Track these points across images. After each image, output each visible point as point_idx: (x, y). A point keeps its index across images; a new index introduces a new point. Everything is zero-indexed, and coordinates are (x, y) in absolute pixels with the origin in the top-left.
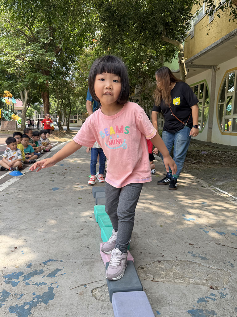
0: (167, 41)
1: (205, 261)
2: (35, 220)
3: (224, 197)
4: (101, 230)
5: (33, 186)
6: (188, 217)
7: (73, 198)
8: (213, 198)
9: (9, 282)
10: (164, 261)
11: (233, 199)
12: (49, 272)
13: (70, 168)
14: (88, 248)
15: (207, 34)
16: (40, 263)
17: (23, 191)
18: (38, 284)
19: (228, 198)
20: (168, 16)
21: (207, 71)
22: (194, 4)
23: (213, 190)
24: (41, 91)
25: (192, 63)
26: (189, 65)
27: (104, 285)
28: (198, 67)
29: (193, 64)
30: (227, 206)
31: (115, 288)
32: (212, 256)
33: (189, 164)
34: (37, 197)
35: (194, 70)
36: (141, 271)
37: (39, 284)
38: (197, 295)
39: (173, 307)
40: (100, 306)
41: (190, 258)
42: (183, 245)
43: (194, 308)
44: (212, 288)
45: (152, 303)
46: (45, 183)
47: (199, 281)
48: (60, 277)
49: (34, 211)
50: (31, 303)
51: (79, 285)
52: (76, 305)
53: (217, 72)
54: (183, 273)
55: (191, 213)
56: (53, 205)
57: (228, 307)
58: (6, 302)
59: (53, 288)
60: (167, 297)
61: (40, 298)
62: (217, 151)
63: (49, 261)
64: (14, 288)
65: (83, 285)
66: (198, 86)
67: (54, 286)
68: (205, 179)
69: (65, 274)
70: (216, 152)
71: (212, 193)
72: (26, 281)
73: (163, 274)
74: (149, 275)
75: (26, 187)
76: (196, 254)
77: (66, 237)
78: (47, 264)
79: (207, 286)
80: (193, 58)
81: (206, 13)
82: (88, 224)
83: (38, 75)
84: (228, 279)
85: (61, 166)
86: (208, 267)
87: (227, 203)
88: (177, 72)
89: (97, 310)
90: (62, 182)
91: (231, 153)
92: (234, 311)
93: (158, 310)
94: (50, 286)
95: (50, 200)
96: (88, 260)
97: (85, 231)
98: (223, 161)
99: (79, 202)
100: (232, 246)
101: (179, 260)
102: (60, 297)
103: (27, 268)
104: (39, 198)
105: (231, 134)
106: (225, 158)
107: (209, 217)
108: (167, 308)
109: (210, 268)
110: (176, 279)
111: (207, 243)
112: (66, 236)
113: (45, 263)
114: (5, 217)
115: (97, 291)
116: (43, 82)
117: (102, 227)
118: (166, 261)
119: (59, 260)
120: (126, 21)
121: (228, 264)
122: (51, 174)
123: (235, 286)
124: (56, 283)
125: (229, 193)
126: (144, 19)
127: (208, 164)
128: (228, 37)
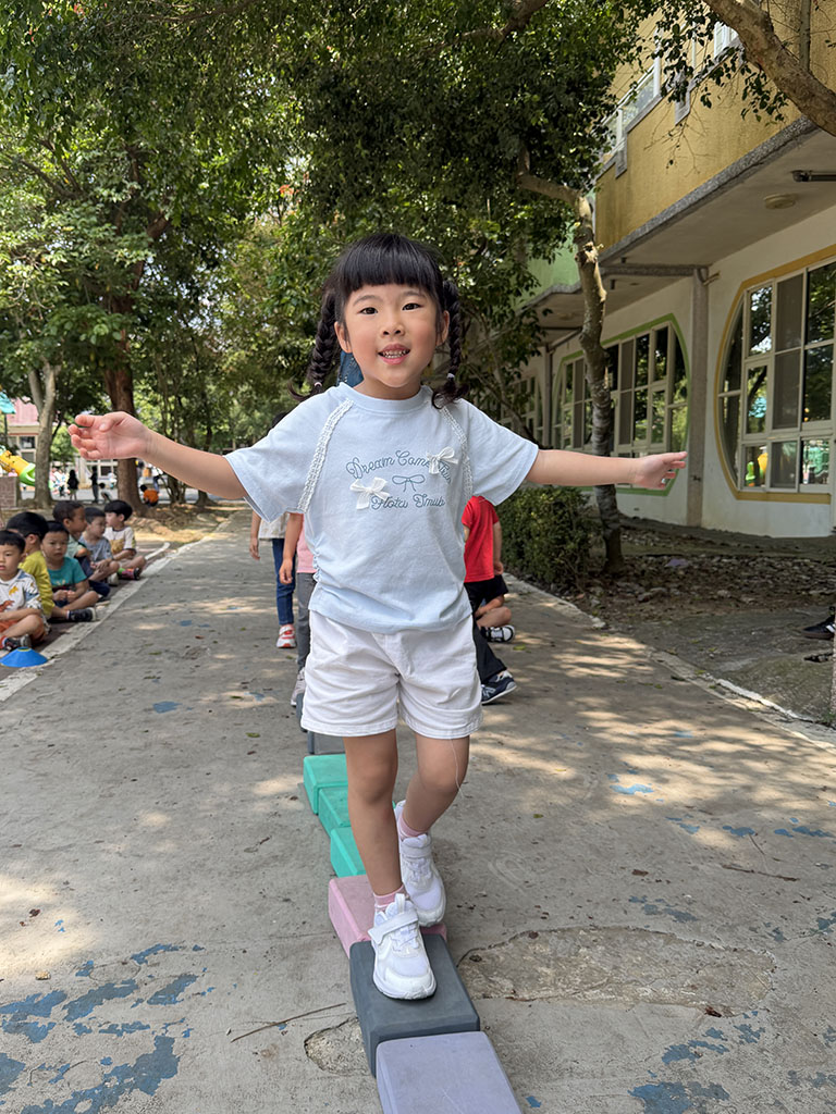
0: (536, 189)
1: (688, 924)
2: (99, 816)
3: (748, 709)
4: (329, 838)
5: (88, 700)
6: (628, 782)
7: (229, 735)
8: (711, 715)
9: (19, 1026)
10: (551, 931)
11: (779, 718)
12: (155, 987)
13: (215, 634)
14: (287, 900)
15: (671, 162)
16: (122, 958)
17: (50, 719)
18: (119, 1028)
19: (763, 712)
20: (534, 107)
21: (675, 284)
22: (620, 64)
23: (711, 687)
24: (105, 367)
25: (624, 260)
26: (614, 266)
27: (348, 1021)
28: (645, 271)
29: (628, 261)
30: (758, 739)
31: (385, 1025)
32: (711, 909)
33: (628, 605)
34: (102, 739)
35: (635, 284)
36: (471, 970)
37: (123, 1030)
38: (662, 1039)
39: (583, 1080)
40: (336, 1091)
41: (637, 918)
42: (613, 876)
43: (655, 1080)
44: (711, 1012)
45: (510, 1071)
46: (129, 689)
47: (667, 993)
48: (193, 1000)
49: (94, 787)
50: (96, 1091)
51: (261, 1026)
52: (251, 1090)
53: (712, 288)
54: (615, 968)
55: (636, 768)
56: (159, 764)
57: (766, 1072)
58: (11, 1093)
59: (172, 1040)
60: (561, 1049)
61: (128, 1076)
62: (722, 556)
63: (154, 950)
64: (36, 1047)
65: (275, 1024)
66: (647, 336)
67: (175, 1032)
68: (682, 652)
69: (210, 990)
70: (719, 561)
71: (707, 697)
72: (78, 1021)
73: (547, 975)
74: (498, 979)
75: (62, 704)
76: (656, 904)
77: (211, 870)
78: (146, 962)
79: (694, 1006)
80: (628, 243)
81: (664, 92)
82: (283, 821)
83: (92, 312)
84: (766, 979)
85: (183, 628)
86: (698, 945)
87: (758, 730)
88: (575, 293)
89: (326, 1105)
90: (186, 682)
91: (772, 561)
92: (785, 1082)
93: (533, 1093)
94: (160, 1034)
95: (147, 746)
96: (290, 942)
97: (275, 846)
98: (744, 589)
99: (250, 746)
100: (778, 873)
101: (601, 925)
102: (197, 1067)
103: (79, 978)
104: (107, 742)
105: (767, 497)
106: (749, 578)
107: (695, 781)
108: (564, 1085)
109: (706, 948)
110: (592, 988)
111: (693, 865)
112: (209, 864)
113: (140, 958)
115: (325, 1041)
116: (109, 337)
117: (333, 828)
118: (555, 931)
119: (190, 944)
120: (393, 125)
121: (763, 930)
122: (147, 657)
123: (791, 1002)
124: (182, 1022)
125: (764, 696)
126: (452, 117)
127: (691, 603)
128: (740, 171)
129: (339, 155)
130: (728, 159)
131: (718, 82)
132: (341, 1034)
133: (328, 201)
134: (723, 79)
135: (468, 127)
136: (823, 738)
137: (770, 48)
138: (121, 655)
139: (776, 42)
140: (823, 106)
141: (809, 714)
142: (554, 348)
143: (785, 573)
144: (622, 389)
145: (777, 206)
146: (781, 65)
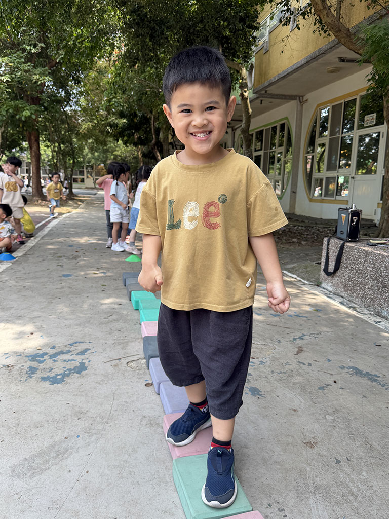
3: (291, 281)
5: (35, 273)
7: (94, 285)
9: (34, 360)
12: (77, 352)
13: (84, 251)
14: (120, 331)
15: (282, 52)
16: (65, 344)
17: (22, 278)
18: (67, 360)
20: (224, 27)
21: (289, 104)
24: (26, 130)
25: (266, 92)
26: (262, 94)
27: (140, 359)
28: (276, 97)
29: (268, 92)
34: (44, 285)
35: (271, 102)
37: (69, 361)
40: (136, 373)
46: (51, 269)
48: (90, 354)
49: (45, 300)
50: (63, 374)
51: (113, 359)
52: (111, 373)
53: (304, 106)
56: (68, 293)
58: (36, 374)
59: (85, 363)
61: (72, 371)
62: (299, 226)
63: (76, 343)
64: (41, 365)
65: (117, 359)
66: (276, 126)
67: (85, 361)
69: (95, 352)
70: (298, 228)
72: (53, 359)
75: (25, 274)
78: (73, 346)
80: (268, 84)
81: (280, 21)
82: (116, 311)
83: (22, 104)
84: (272, 351)
85: (69, 248)
90: (74, 267)
91: (319, 228)
94: (80, 362)
95: (63, 288)
96: (121, 341)
97: (114, 317)
98: (304, 239)
99: (102, 289)
100: (284, 326)
102: (93, 369)
103: (51, 349)
104: (46, 286)
105: (322, 201)
106: (307, 235)
112: (91, 322)
113: (71, 345)
114: (8, 306)
115: (133, 363)
116: (30, 117)
119: (87, 341)
121: (275, 340)
122: (56, 259)
123: (278, 356)
124: (87, 359)
125: (298, 277)
126: (189, 29)
127: (281, 244)
128: (315, 56)
129: (139, 43)
130: (311, 50)
131: (304, 18)
132: (138, 362)
133: (134, 62)
134: (306, 16)
135: (196, 33)
136: (315, 290)
137: (323, 9)
138: (45, 257)
139: (326, 6)
140: (344, 36)
141: (312, 282)
142: (236, 129)
143: (323, 233)
144: (265, 150)
145: (332, 72)
146: (328, 16)
